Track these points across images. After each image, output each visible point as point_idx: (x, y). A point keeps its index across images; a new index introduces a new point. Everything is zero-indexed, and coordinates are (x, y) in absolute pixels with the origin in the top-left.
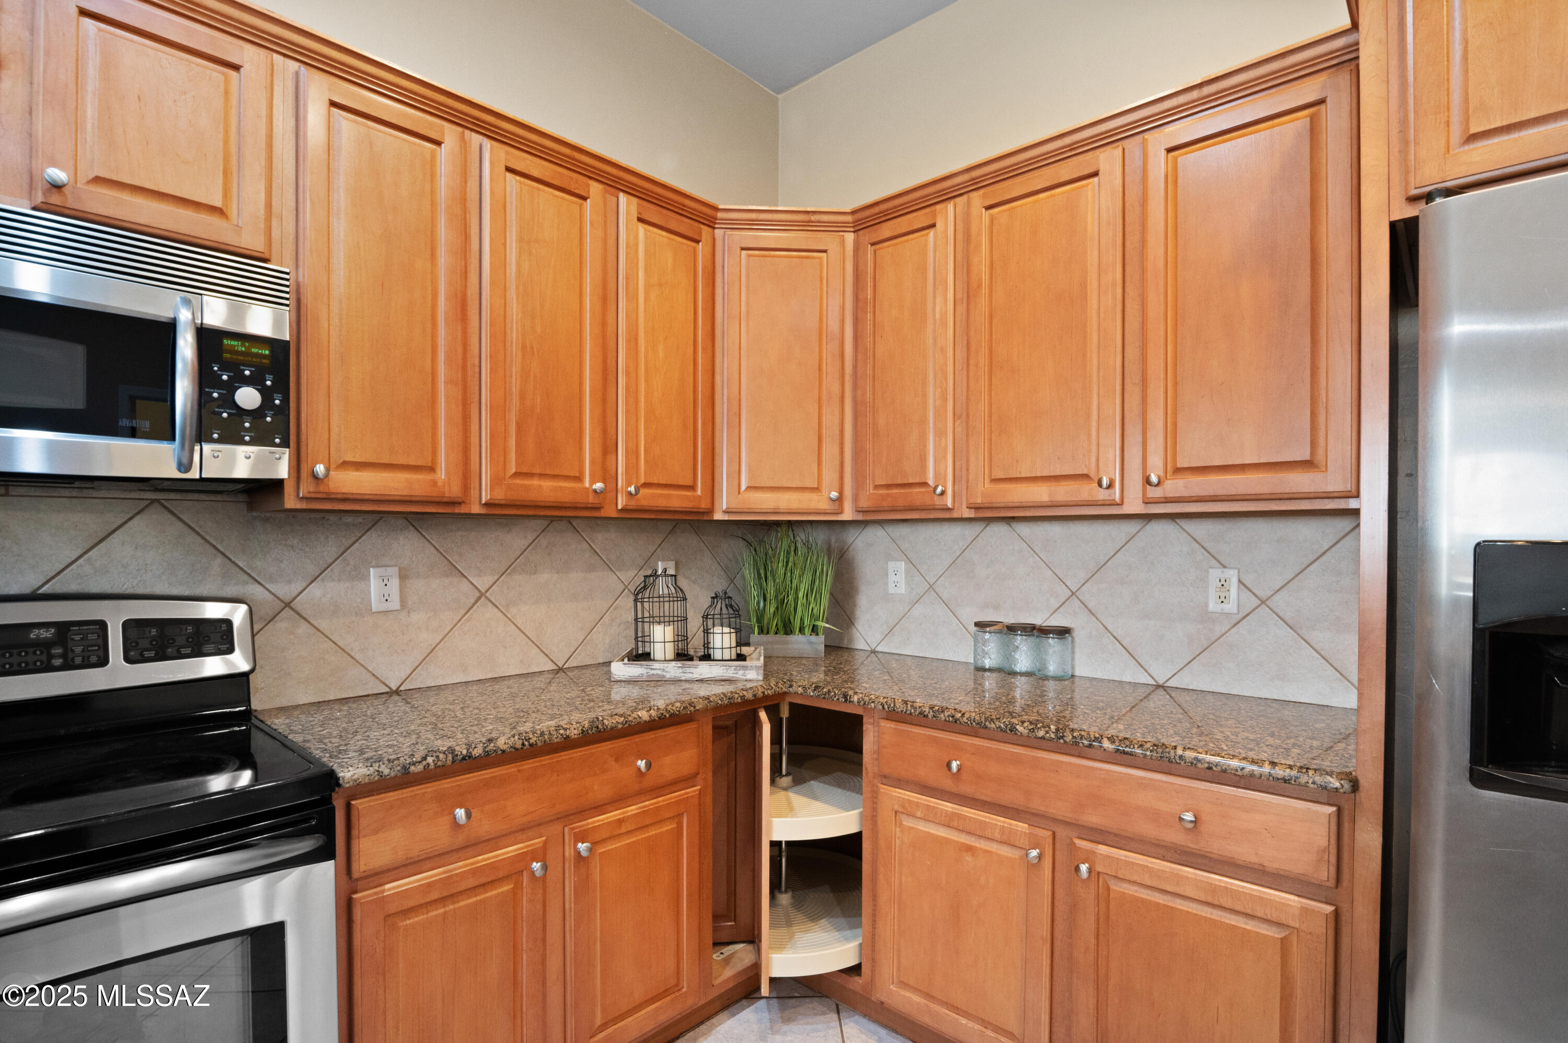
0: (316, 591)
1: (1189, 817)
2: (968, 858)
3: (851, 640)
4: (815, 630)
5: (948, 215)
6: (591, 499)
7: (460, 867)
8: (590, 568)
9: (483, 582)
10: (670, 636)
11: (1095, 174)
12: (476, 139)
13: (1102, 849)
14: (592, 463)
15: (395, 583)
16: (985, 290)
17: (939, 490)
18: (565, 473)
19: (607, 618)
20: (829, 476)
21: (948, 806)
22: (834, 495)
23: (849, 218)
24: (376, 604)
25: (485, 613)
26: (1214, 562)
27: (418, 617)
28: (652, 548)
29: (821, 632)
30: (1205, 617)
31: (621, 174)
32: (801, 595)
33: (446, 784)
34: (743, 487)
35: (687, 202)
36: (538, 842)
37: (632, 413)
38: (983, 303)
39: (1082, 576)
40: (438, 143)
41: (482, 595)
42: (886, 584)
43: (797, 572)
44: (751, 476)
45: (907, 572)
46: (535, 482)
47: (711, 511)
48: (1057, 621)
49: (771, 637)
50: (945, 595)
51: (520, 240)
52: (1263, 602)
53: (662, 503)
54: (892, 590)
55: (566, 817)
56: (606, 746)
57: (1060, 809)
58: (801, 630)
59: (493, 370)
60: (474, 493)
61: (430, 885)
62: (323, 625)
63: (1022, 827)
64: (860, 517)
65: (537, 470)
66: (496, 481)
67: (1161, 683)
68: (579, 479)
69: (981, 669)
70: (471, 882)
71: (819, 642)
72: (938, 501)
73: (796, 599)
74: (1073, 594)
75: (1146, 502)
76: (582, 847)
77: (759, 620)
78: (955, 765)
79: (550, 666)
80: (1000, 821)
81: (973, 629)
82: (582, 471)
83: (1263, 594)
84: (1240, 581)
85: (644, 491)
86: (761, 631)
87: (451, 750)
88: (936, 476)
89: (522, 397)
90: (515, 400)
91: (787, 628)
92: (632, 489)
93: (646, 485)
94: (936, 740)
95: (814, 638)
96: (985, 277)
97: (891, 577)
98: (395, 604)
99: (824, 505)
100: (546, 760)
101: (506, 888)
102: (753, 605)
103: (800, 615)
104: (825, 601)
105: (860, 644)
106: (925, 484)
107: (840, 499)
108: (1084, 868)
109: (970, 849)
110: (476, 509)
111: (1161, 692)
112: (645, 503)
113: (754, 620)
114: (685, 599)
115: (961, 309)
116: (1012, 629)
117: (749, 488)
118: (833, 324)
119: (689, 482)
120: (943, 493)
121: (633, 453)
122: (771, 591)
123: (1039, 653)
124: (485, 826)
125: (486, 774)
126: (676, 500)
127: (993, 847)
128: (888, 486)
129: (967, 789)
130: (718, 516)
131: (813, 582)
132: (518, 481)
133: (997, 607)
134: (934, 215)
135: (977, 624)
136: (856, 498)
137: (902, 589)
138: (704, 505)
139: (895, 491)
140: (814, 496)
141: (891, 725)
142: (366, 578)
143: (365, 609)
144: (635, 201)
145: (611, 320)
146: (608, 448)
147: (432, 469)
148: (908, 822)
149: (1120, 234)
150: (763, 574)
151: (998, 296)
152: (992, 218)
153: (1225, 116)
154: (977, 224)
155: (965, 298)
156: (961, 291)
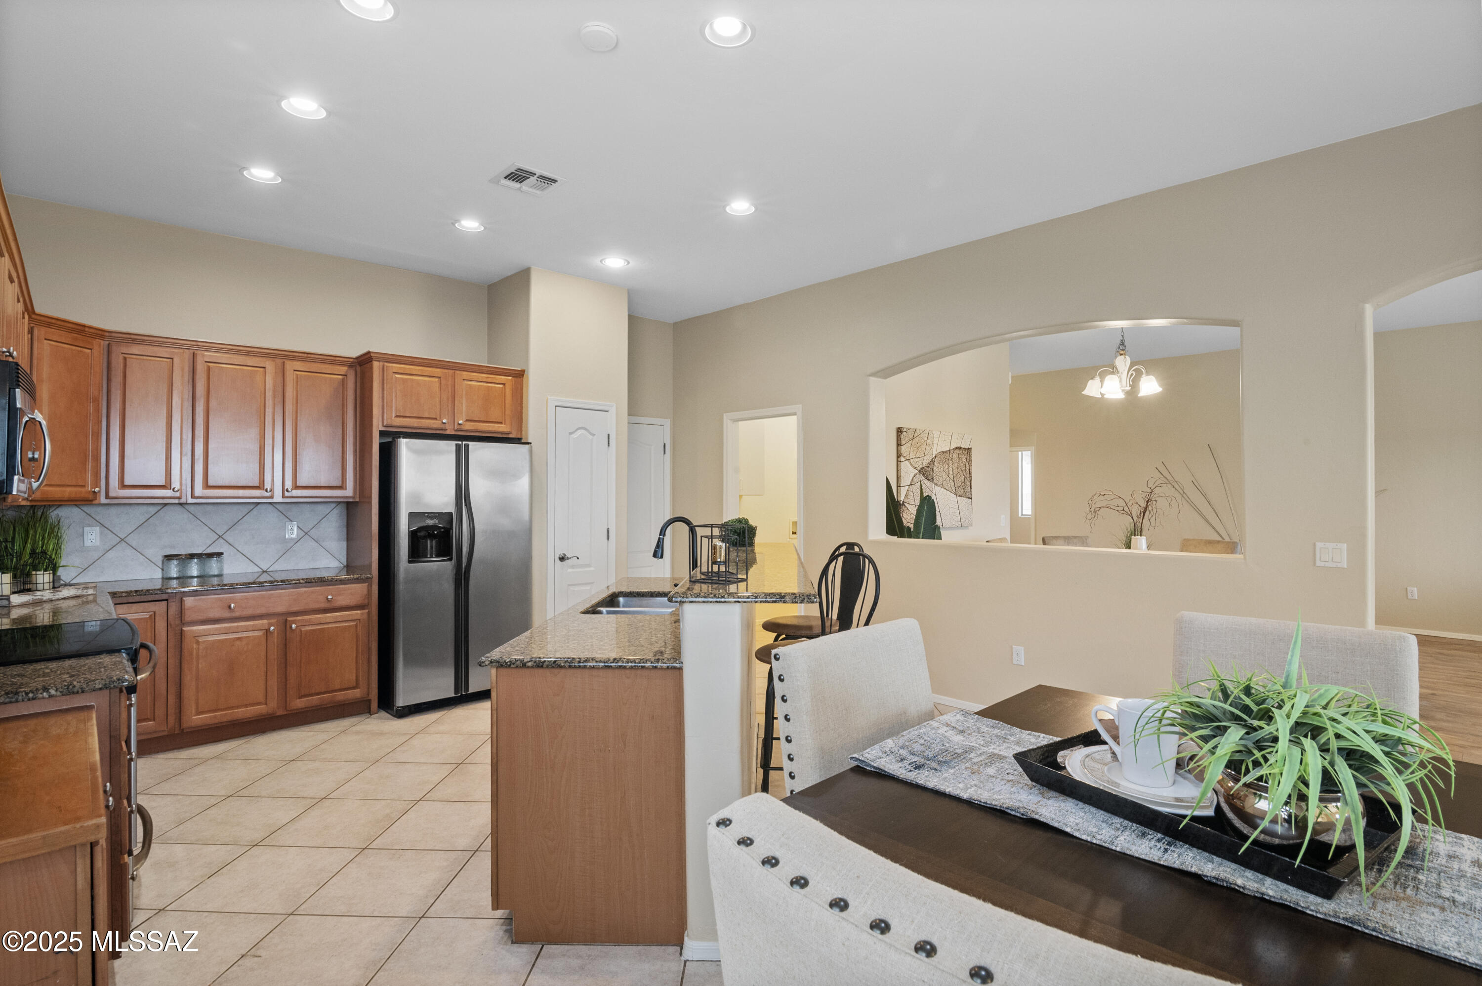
1: (330, 597)
2: (237, 642)
5: (181, 356)
11: (264, 368)
13: (299, 618)
16: (204, 398)
22: (95, 490)
23: (106, 334)
26: (287, 520)
30: (284, 540)
38: (202, 404)
39: (226, 528)
42: (82, 541)
45: (101, 533)
48: (212, 550)
50: (135, 544)
52: (306, 533)
54: (87, 544)
57: (282, 609)
67: (265, 570)
74: (220, 536)
75: (283, 497)
78: (233, 605)
81: (160, 559)
83: (306, 531)
84: (298, 527)
94: (220, 599)
97: (88, 536)
107: (99, 492)
108: (294, 626)
109: (239, 639)
111: (265, 573)
116: (186, 557)
123: (202, 566)
127: (252, 634)
128: (135, 486)
133: (173, 547)
134: (172, 354)
135: (166, 557)
136: (108, 492)
137: (97, 542)
141: (192, 598)
148: (202, 639)
151: (213, 403)
152: (209, 368)
153: (315, 367)
154: (200, 368)
155: (191, 399)
156: (188, 395)
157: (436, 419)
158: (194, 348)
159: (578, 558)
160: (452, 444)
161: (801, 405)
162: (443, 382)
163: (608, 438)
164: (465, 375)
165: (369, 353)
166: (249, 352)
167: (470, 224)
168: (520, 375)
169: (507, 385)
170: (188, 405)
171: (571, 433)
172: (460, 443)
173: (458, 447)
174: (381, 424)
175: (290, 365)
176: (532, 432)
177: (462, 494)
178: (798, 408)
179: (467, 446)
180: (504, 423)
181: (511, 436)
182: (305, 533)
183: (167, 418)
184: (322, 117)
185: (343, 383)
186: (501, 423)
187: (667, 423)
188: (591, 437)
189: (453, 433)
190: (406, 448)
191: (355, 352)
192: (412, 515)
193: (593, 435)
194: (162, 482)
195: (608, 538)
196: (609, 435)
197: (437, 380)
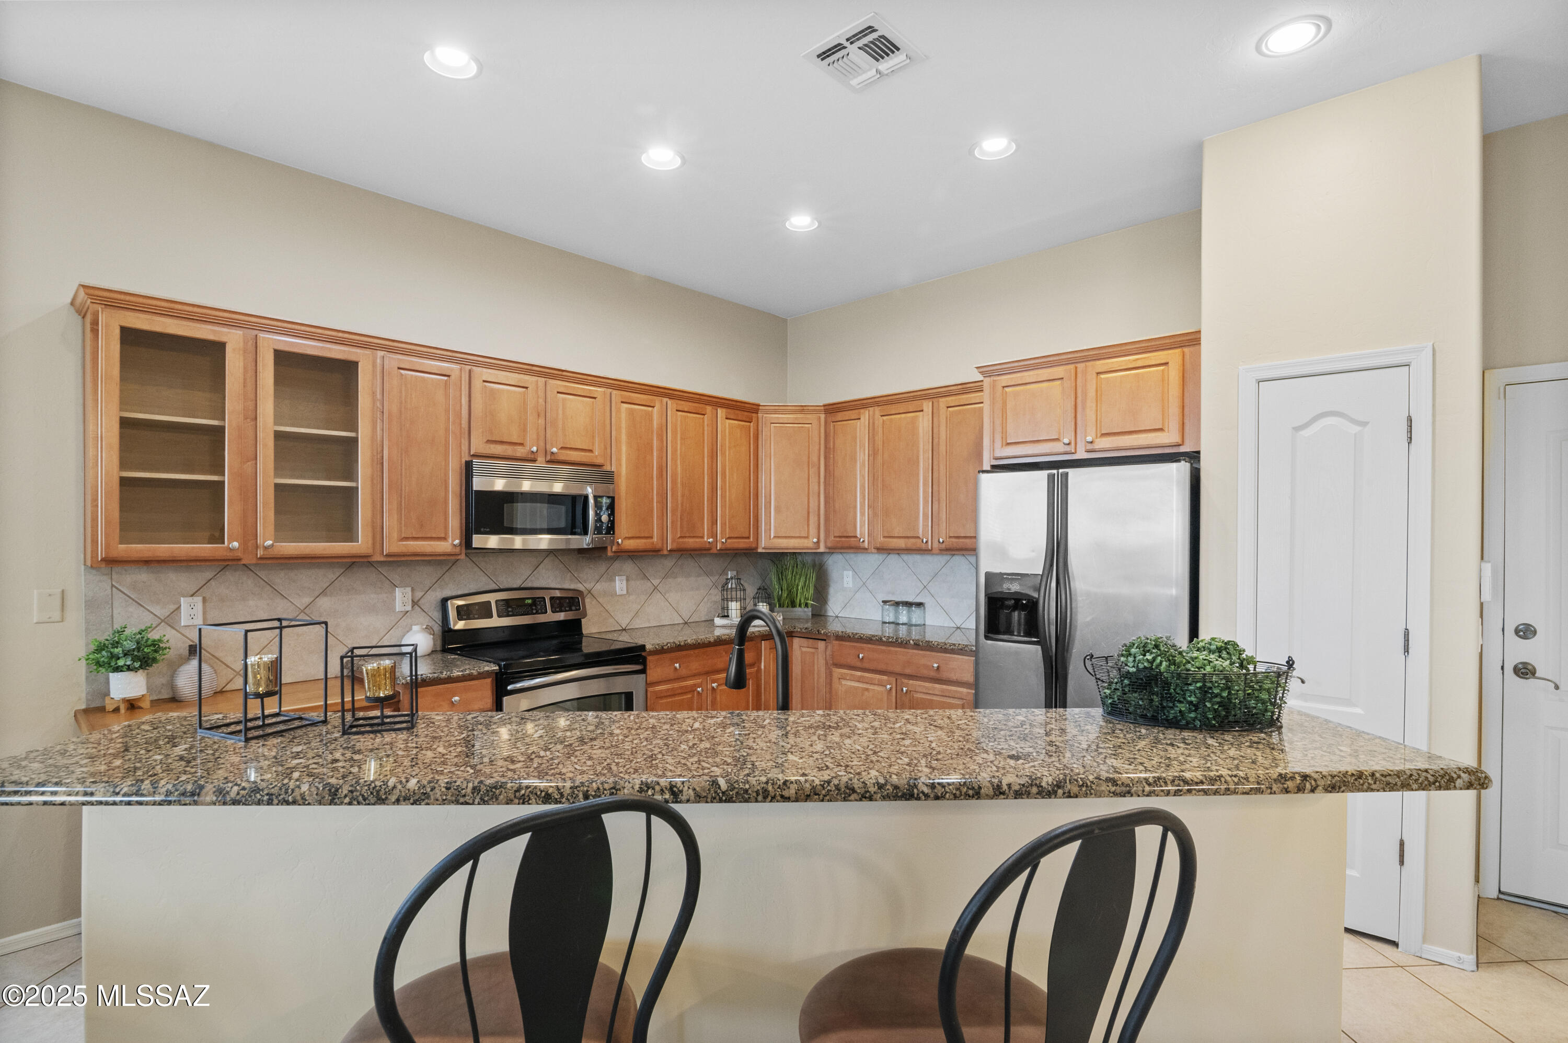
0: (599, 586)
1: (936, 665)
2: (866, 693)
3: (826, 611)
4: (806, 605)
5: (865, 415)
6: (708, 546)
7: (676, 685)
8: (699, 576)
9: (656, 582)
10: (739, 607)
11: (922, 411)
12: (665, 400)
13: (911, 682)
14: (708, 530)
15: (625, 582)
16: (880, 451)
17: (862, 540)
18: (697, 535)
19: (705, 599)
20: (813, 531)
21: (859, 673)
22: (815, 540)
23: (822, 408)
24: (618, 592)
25: (657, 596)
27: (632, 597)
28: (726, 565)
29: (809, 606)
31: (719, 400)
32: (799, 588)
33: (673, 655)
34: (772, 537)
35: (746, 405)
36: (699, 681)
37: (723, 506)
38: (879, 458)
39: (929, 578)
40: (653, 407)
41: (656, 588)
42: (843, 582)
43: (798, 577)
44: (775, 532)
45: (853, 576)
46: (686, 540)
47: (757, 548)
48: (918, 600)
49: (785, 609)
50: (870, 588)
51: (682, 438)
53: (736, 546)
54: (845, 585)
55: (708, 673)
56: (721, 647)
57: (898, 669)
58: (800, 606)
59: (672, 495)
60: (665, 546)
61: (668, 689)
62: (600, 600)
63: (885, 677)
64: (827, 551)
65: (688, 535)
66: (673, 541)
68: (703, 537)
69: (884, 623)
70: (680, 691)
71: (809, 611)
72: (861, 545)
73: (797, 590)
76: (714, 685)
77: (779, 600)
78: (861, 656)
79: (681, 621)
80: (878, 676)
81: (882, 604)
82: (704, 534)
85: (728, 541)
86: (780, 606)
87: (674, 643)
88: (861, 534)
89: (682, 505)
90: (680, 506)
91: (793, 604)
92: (724, 540)
93: (729, 538)
94: (855, 647)
95: (806, 609)
96: (880, 447)
97: (845, 579)
98: (625, 592)
99: (810, 545)
100: (702, 650)
101: (689, 696)
102: (775, 594)
103: (799, 598)
104: (811, 591)
105: (830, 613)
106: (856, 537)
107: (818, 542)
108: (905, 689)
109: (867, 689)
110: (665, 552)
112: (729, 546)
113: (776, 600)
114: (744, 590)
115: (871, 458)
116: (897, 604)
117: (775, 537)
118: (814, 458)
119: (747, 536)
120: (863, 541)
121: (723, 524)
122: (785, 587)
123: (910, 614)
124: (684, 672)
125: (684, 653)
126: (742, 544)
127: (876, 688)
128: (840, 537)
129: (866, 665)
130: (760, 550)
131: (806, 581)
132: (681, 540)
133: (893, 594)
134: (859, 414)
135: (883, 602)
136: (825, 542)
137: (851, 585)
138: (754, 546)
139: (843, 539)
140: (806, 541)
141: (837, 642)
142: (615, 581)
143: (613, 594)
144: (724, 410)
145: (714, 466)
146: (714, 522)
147: (652, 537)
148: (844, 682)
149: (931, 438)
150: (781, 576)
153: (965, 398)
154: (878, 422)
158: (873, 405)
159: (1303, 682)
160: (1042, 475)
162: (1067, 384)
164: (1100, 364)
168: (1195, 340)
169: (1171, 364)
171: (1297, 429)
172: (1055, 471)
173: (1051, 478)
174: (990, 457)
176: (1209, 439)
177: (1054, 548)
179: (1074, 476)
180: (1166, 429)
181: (1181, 450)
184: (674, 167)
186: (1161, 430)
188: (1356, 429)
190: (985, 487)
192: (988, 576)
193: (1364, 424)
195: (1407, 650)
197: (1059, 382)
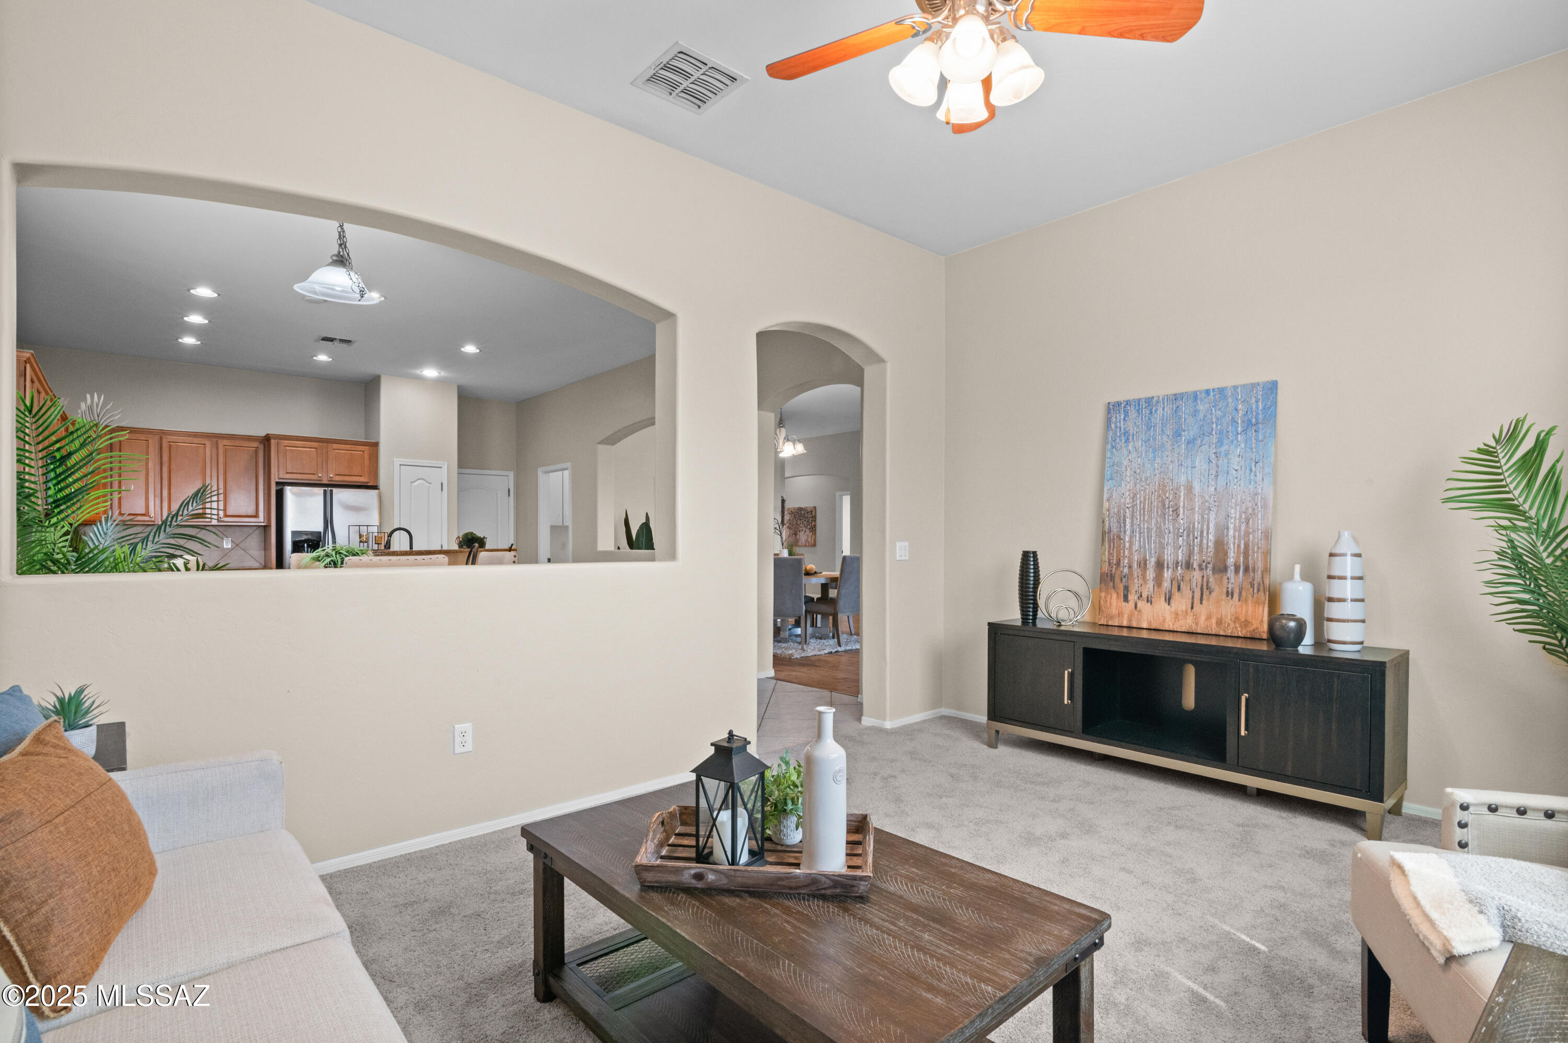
5: (153, 439)
11: (205, 445)
16: (167, 463)
26: (224, 536)
30: (223, 549)
84: (232, 541)
96: (167, 460)
120: (152, 517)
128: (129, 514)
134: (147, 437)
151: (173, 466)
152: (170, 446)
153: (237, 443)
154: (165, 445)
155: (160, 464)
156: (157, 461)
157: (314, 474)
158: (162, 434)
160: (320, 491)
161: (570, 463)
162: (319, 451)
163: (442, 486)
164: (335, 446)
165: (268, 434)
166: (195, 435)
167: (323, 358)
168: (376, 445)
169: (365, 452)
170: (158, 467)
171: (412, 482)
172: (327, 489)
173: (325, 492)
174: (277, 477)
175: (222, 443)
176: (383, 482)
177: (328, 521)
178: (569, 465)
179: (331, 491)
180: (363, 475)
181: (369, 484)
182: (236, 545)
183: (146, 475)
185: (256, 452)
186: (359, 476)
187: (511, 475)
188: (428, 485)
189: (327, 482)
190: (289, 492)
191: (262, 433)
192: (294, 533)
193: (430, 483)
194: (143, 512)
196: (442, 484)
197: (314, 450)
